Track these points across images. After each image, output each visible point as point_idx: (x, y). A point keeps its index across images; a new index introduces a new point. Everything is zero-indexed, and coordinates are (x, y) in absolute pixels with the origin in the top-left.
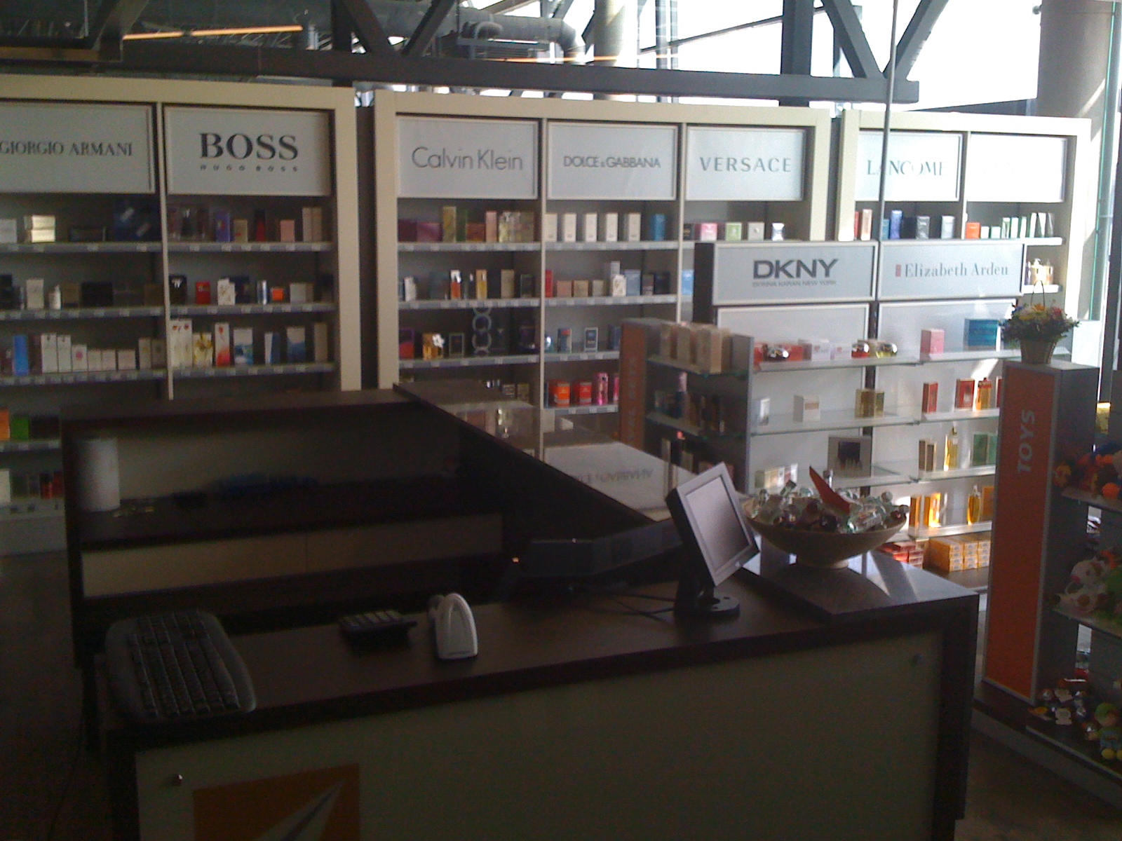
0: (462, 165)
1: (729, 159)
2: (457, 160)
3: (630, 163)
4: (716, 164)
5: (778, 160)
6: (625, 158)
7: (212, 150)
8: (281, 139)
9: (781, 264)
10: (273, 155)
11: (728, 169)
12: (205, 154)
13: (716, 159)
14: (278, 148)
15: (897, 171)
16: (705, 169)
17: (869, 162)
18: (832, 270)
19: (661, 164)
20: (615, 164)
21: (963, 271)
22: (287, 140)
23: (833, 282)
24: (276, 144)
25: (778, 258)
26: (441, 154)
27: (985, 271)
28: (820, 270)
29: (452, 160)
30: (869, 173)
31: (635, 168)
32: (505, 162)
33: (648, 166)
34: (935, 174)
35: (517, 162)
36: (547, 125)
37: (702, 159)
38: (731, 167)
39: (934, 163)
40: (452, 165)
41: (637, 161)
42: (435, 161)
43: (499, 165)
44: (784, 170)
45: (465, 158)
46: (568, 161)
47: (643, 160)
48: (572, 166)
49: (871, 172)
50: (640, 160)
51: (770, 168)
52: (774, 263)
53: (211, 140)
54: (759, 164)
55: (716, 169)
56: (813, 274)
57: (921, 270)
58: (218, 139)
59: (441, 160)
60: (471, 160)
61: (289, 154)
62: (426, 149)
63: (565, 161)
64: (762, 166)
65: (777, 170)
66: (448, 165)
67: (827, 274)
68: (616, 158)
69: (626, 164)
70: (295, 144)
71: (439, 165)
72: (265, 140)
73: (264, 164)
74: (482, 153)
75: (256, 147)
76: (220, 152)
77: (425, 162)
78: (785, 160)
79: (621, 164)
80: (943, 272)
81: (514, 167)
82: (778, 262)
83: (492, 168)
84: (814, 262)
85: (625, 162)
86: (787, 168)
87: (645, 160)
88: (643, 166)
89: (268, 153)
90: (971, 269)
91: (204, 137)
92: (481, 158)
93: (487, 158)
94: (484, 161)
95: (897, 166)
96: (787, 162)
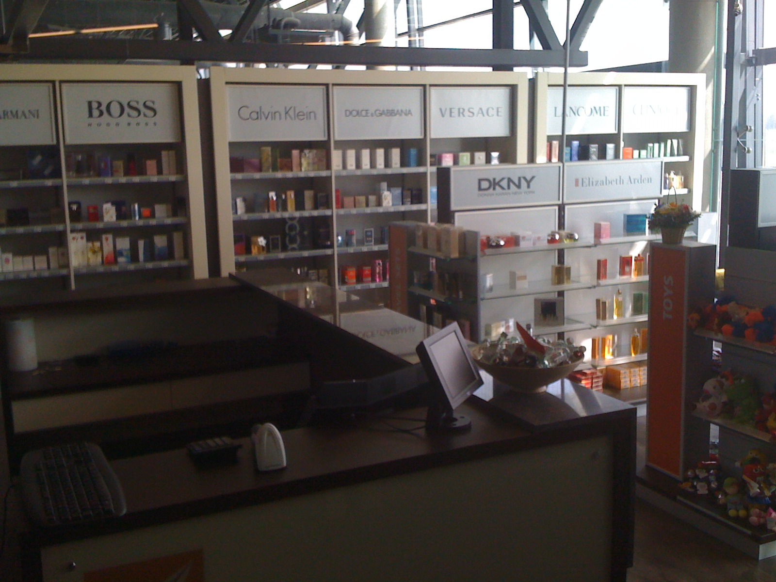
0: (274, 118)
1: (459, 109)
2: (270, 114)
3: (391, 113)
4: (451, 112)
5: (493, 109)
6: (387, 110)
7: (96, 113)
8: (145, 103)
9: (497, 180)
10: (139, 114)
11: (459, 116)
12: (91, 115)
13: (451, 109)
14: (143, 109)
15: (574, 114)
16: (443, 116)
17: (556, 108)
18: (531, 184)
19: (413, 113)
20: (381, 114)
21: (621, 181)
22: (149, 104)
23: (533, 192)
24: (141, 107)
25: (494, 177)
26: (259, 110)
27: (636, 181)
28: (524, 184)
29: (266, 115)
30: (556, 116)
31: (395, 117)
32: (304, 115)
33: (403, 115)
34: (601, 115)
35: (312, 114)
36: (332, 88)
37: (441, 109)
38: (461, 115)
39: (600, 108)
40: (267, 118)
41: (396, 111)
42: (254, 116)
43: (300, 117)
44: (498, 115)
45: (275, 113)
46: (348, 113)
47: (400, 111)
48: (351, 117)
49: (557, 115)
50: (398, 111)
51: (488, 115)
52: (492, 181)
53: (95, 105)
54: (480, 112)
55: (451, 116)
56: (519, 186)
57: (593, 182)
58: (100, 104)
59: (259, 115)
60: (280, 115)
61: (150, 113)
62: (247, 107)
63: (346, 114)
64: (482, 113)
65: (493, 115)
66: (263, 117)
67: (529, 187)
68: (381, 109)
69: (389, 114)
70: (155, 107)
71: (257, 118)
72: (133, 104)
73: (133, 121)
74: (288, 109)
75: (127, 110)
76: (101, 114)
77: (248, 117)
78: (498, 109)
79: (385, 114)
80: (608, 182)
81: (310, 119)
82: (494, 179)
83: (295, 119)
84: (519, 179)
85: (388, 113)
86: (500, 114)
87: (402, 111)
88: (401, 115)
89: (135, 113)
90: (626, 180)
91: (90, 103)
92: (287, 113)
93: (291, 113)
94: (289, 115)
95: (574, 110)
96: (500, 110)
